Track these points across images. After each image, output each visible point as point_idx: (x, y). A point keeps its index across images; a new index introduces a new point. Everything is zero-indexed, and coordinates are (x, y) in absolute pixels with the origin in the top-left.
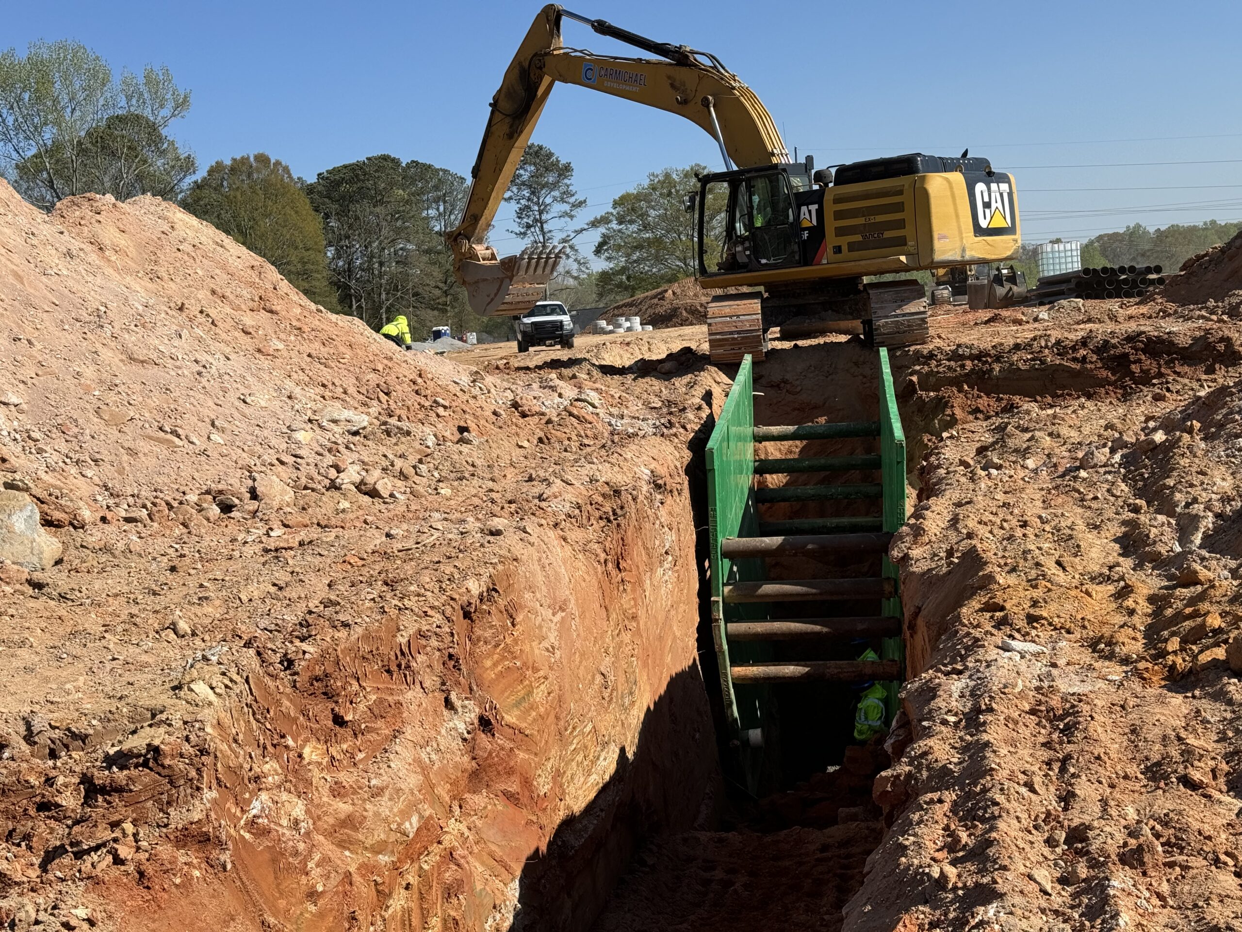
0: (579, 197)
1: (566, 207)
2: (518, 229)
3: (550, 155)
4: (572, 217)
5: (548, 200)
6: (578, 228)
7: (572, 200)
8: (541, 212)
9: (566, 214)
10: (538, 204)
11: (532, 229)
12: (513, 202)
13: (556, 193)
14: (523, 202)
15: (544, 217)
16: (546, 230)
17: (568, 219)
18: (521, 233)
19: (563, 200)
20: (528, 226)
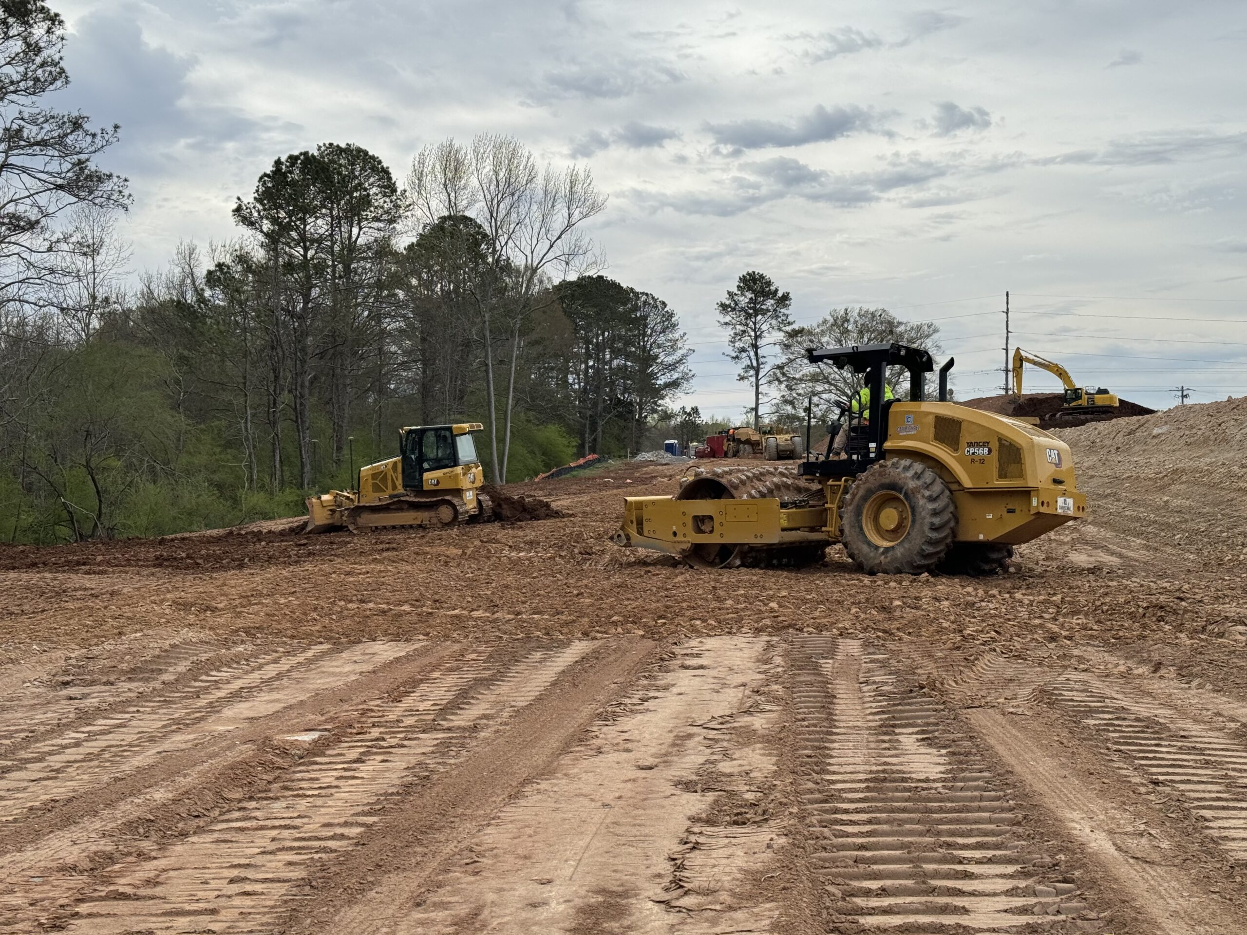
0: (796, 326)
1: (783, 336)
3: (769, 283)
5: (764, 327)
8: (756, 337)
10: (754, 330)
13: (774, 322)
14: (739, 328)
15: (760, 342)
18: (737, 357)
19: (780, 329)
20: (743, 351)
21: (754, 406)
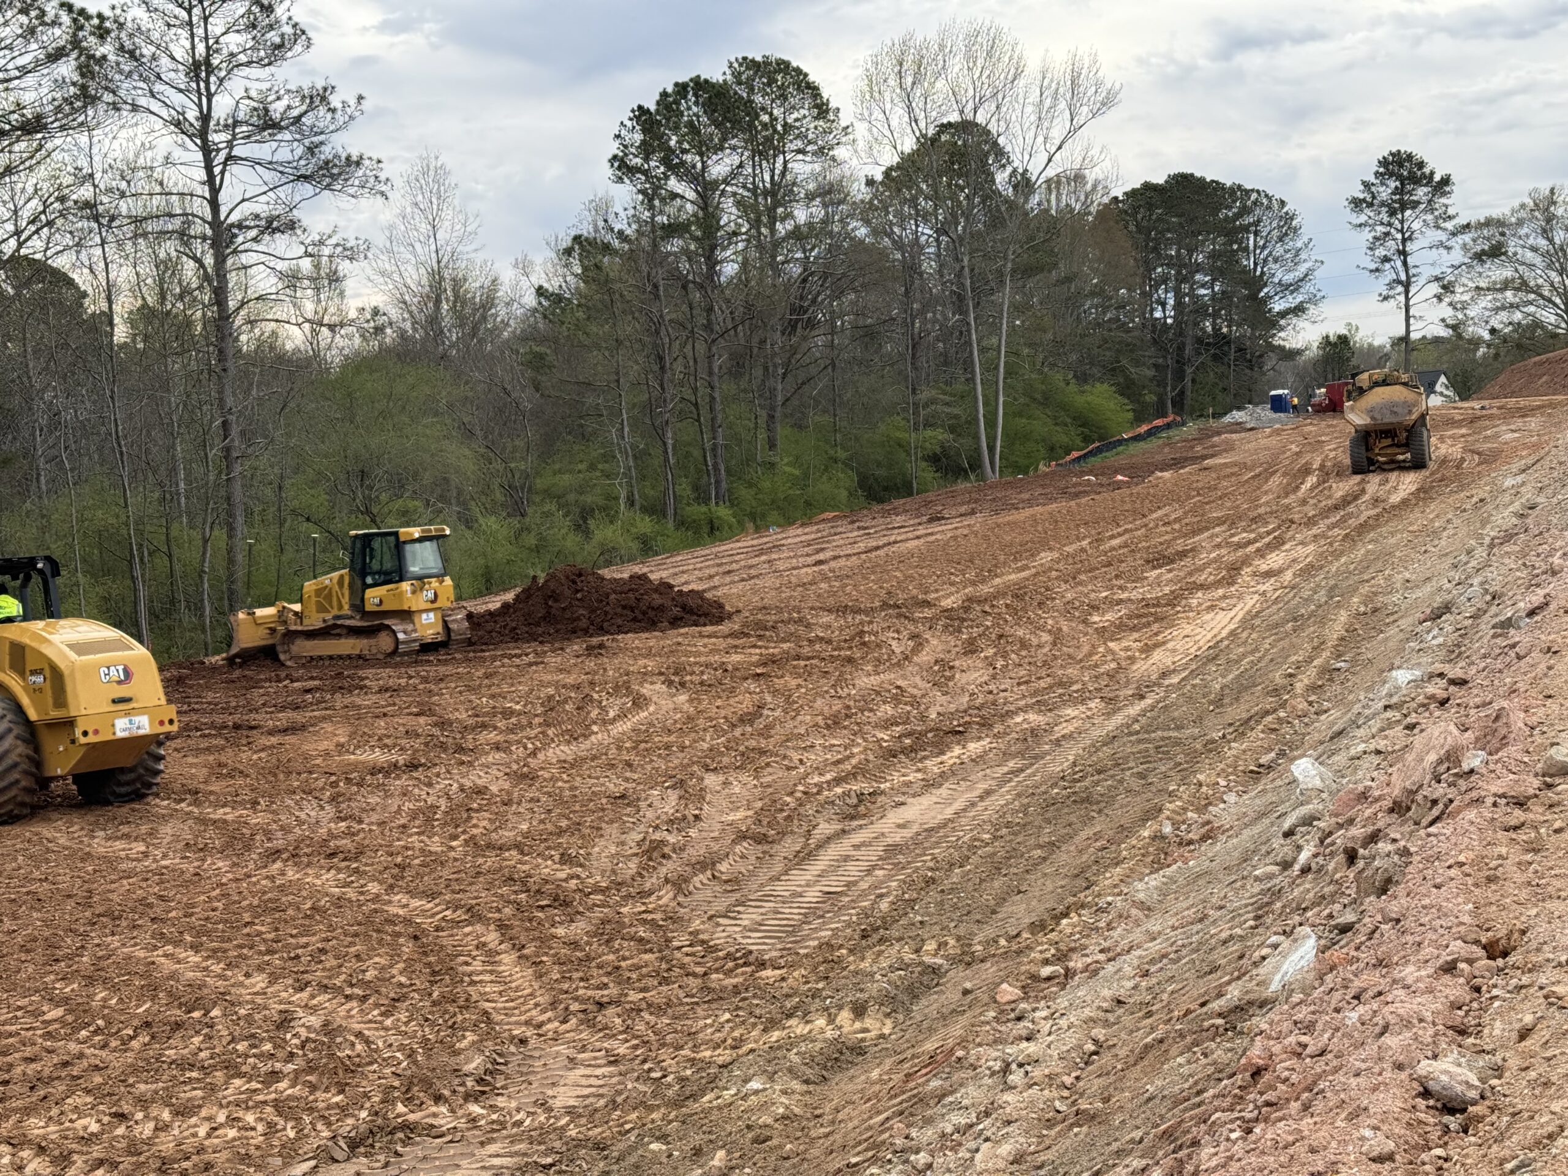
1: (1442, 236)
2: (1373, 266)
3: (1421, 165)
4: (1448, 248)
5: (1416, 226)
6: (1455, 263)
7: (1449, 225)
8: (1405, 240)
9: (1441, 245)
10: (1402, 231)
12: (1368, 229)
13: (1429, 217)
14: (1380, 229)
15: (1409, 247)
17: (1442, 251)
18: (1377, 270)
19: (1438, 227)
21: (1404, 335)
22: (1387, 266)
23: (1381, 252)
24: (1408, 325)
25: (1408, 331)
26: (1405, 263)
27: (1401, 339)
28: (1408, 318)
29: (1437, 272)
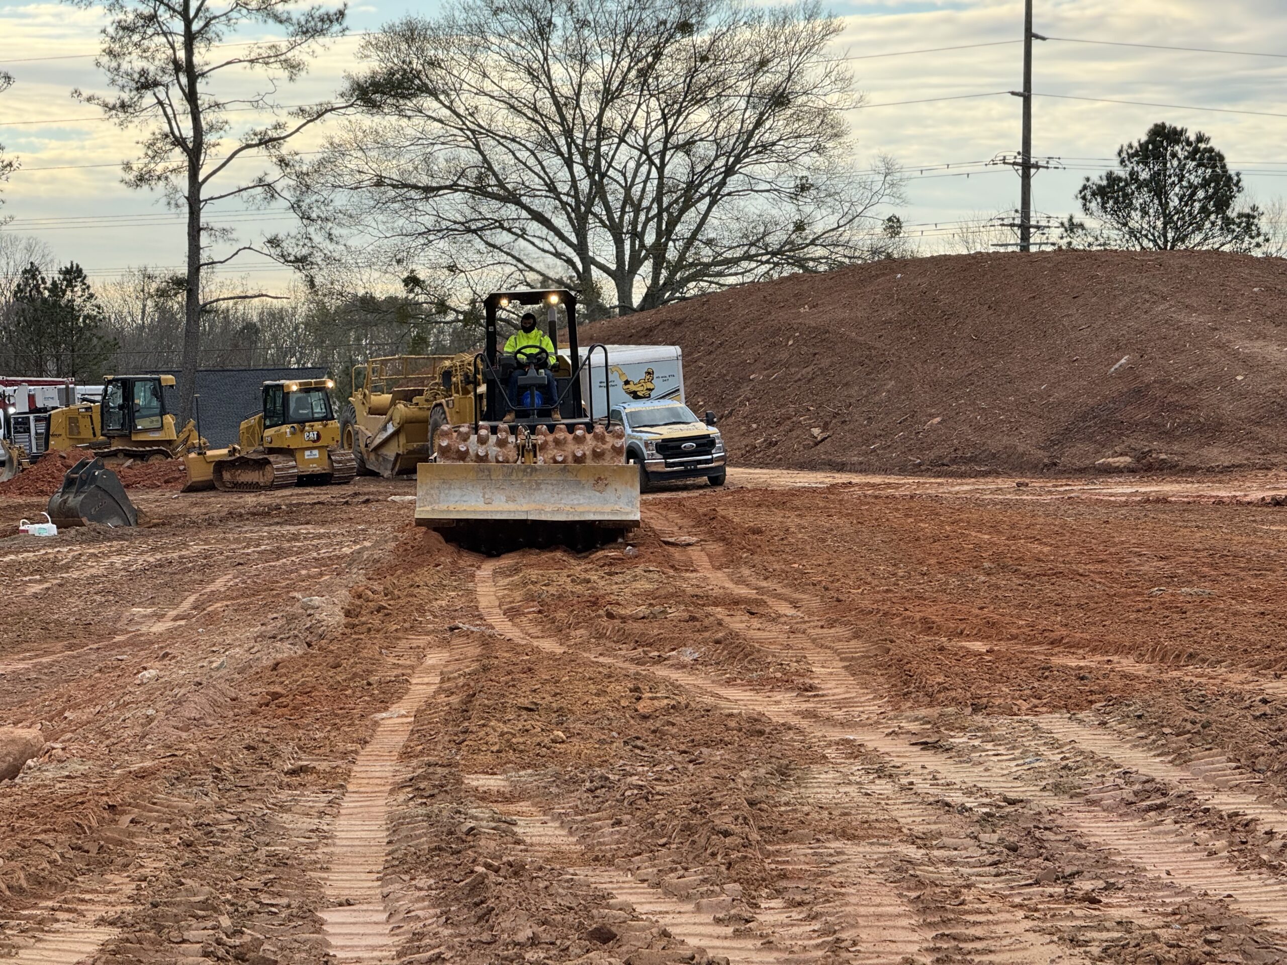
2: (112, 96)
4: (293, 67)
6: (311, 103)
9: (273, 56)
11: (161, 92)
15: (202, 56)
16: (203, 100)
17: (278, 72)
20: (146, 84)
21: (183, 270)
22: (149, 99)
23: (134, 63)
24: (194, 249)
25: (195, 265)
26: (191, 96)
27: (178, 282)
28: (194, 230)
29: (264, 122)
